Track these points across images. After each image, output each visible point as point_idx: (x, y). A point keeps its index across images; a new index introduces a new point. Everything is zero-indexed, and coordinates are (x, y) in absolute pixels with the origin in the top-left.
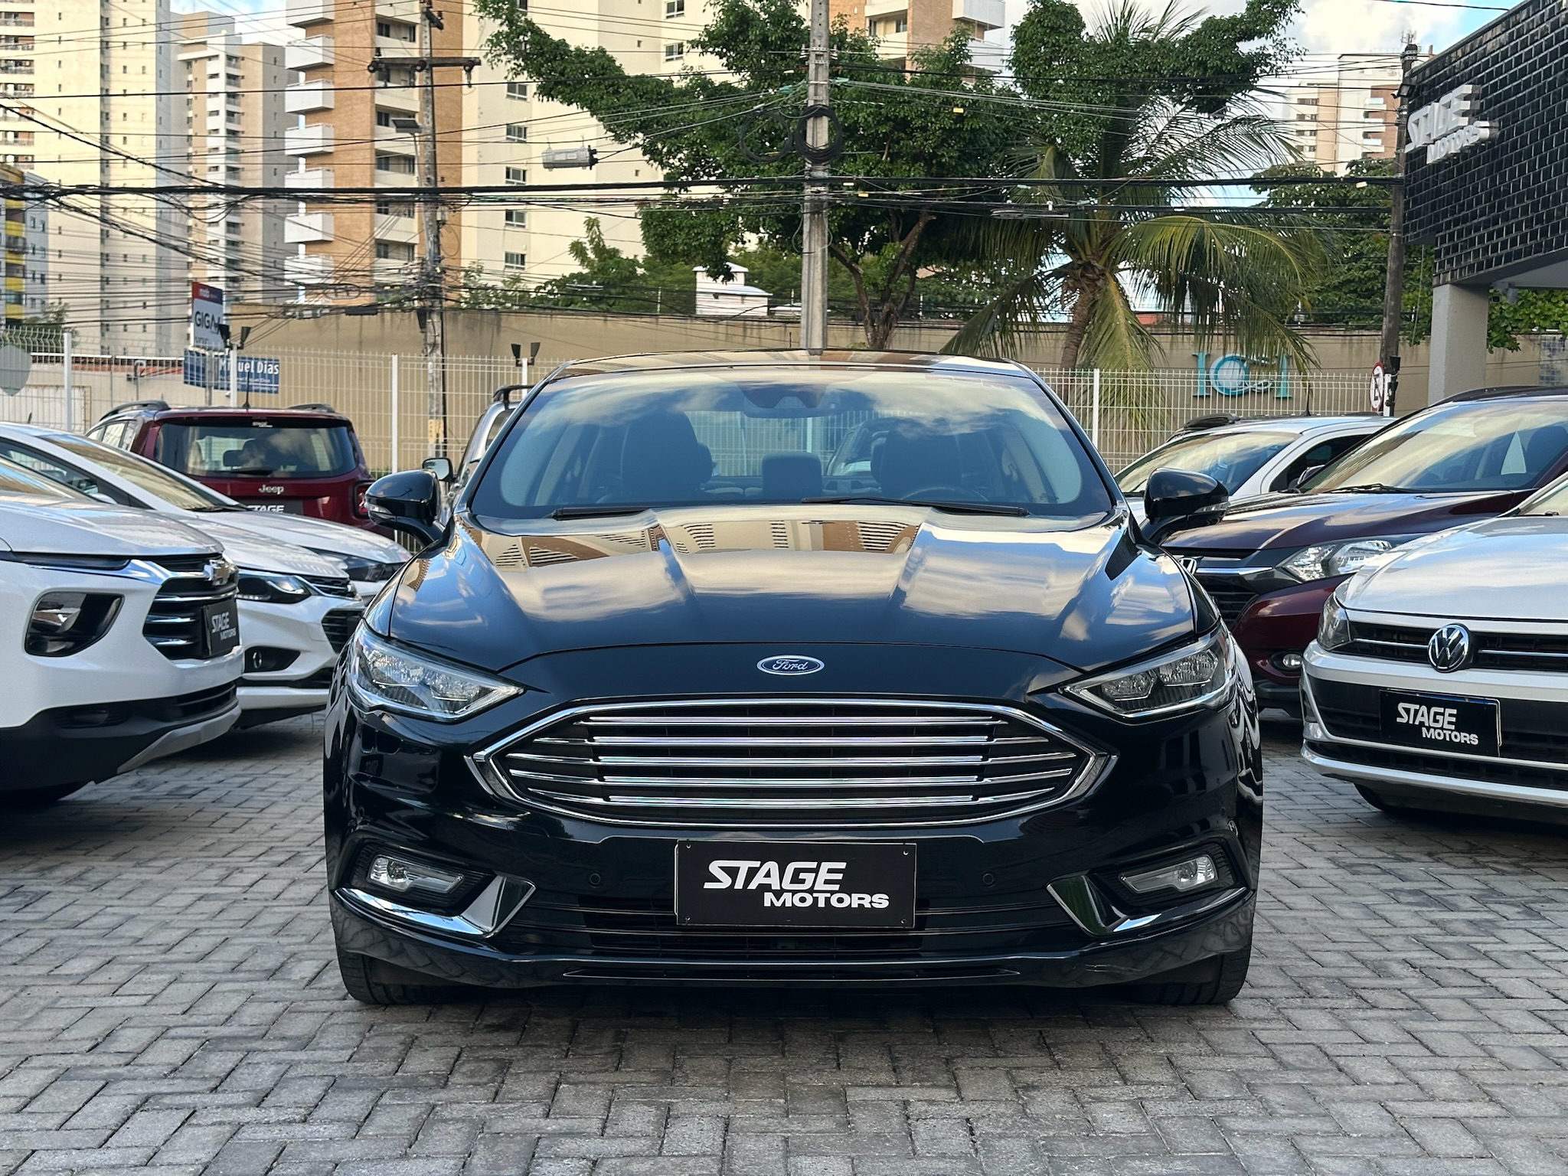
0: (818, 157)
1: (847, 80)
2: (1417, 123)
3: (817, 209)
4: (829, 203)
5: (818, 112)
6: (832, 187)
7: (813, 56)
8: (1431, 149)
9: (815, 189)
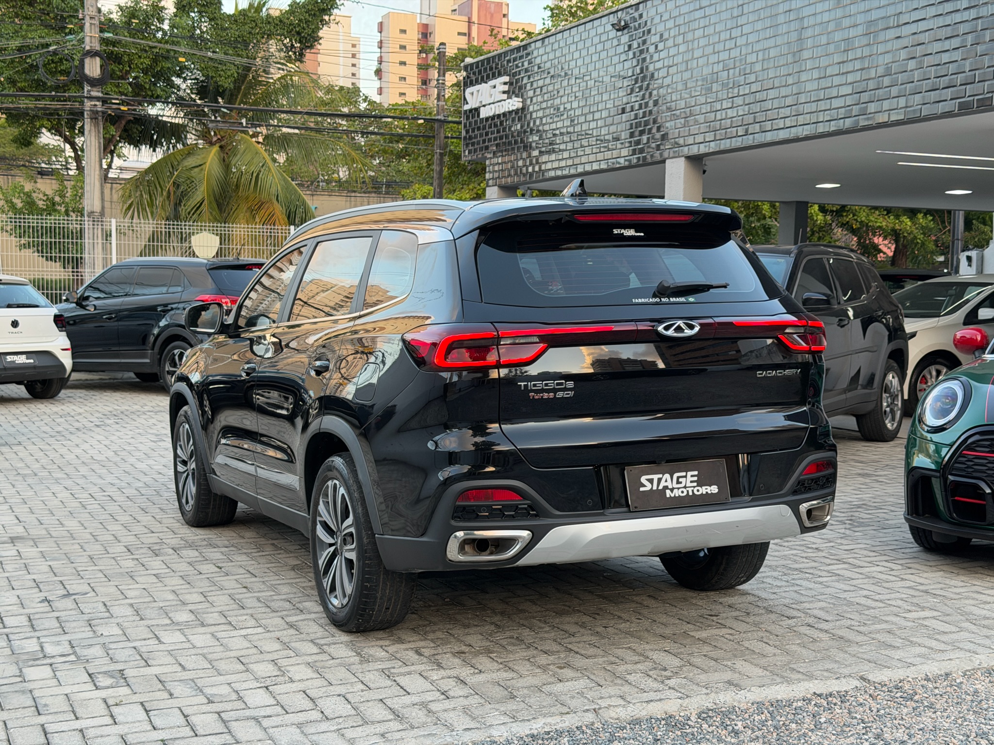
0: (93, 82)
1: (111, 35)
2: (472, 94)
3: (94, 116)
4: (103, 113)
5: (93, 54)
6: (104, 101)
7: (87, 18)
8: (482, 109)
9: (93, 103)
